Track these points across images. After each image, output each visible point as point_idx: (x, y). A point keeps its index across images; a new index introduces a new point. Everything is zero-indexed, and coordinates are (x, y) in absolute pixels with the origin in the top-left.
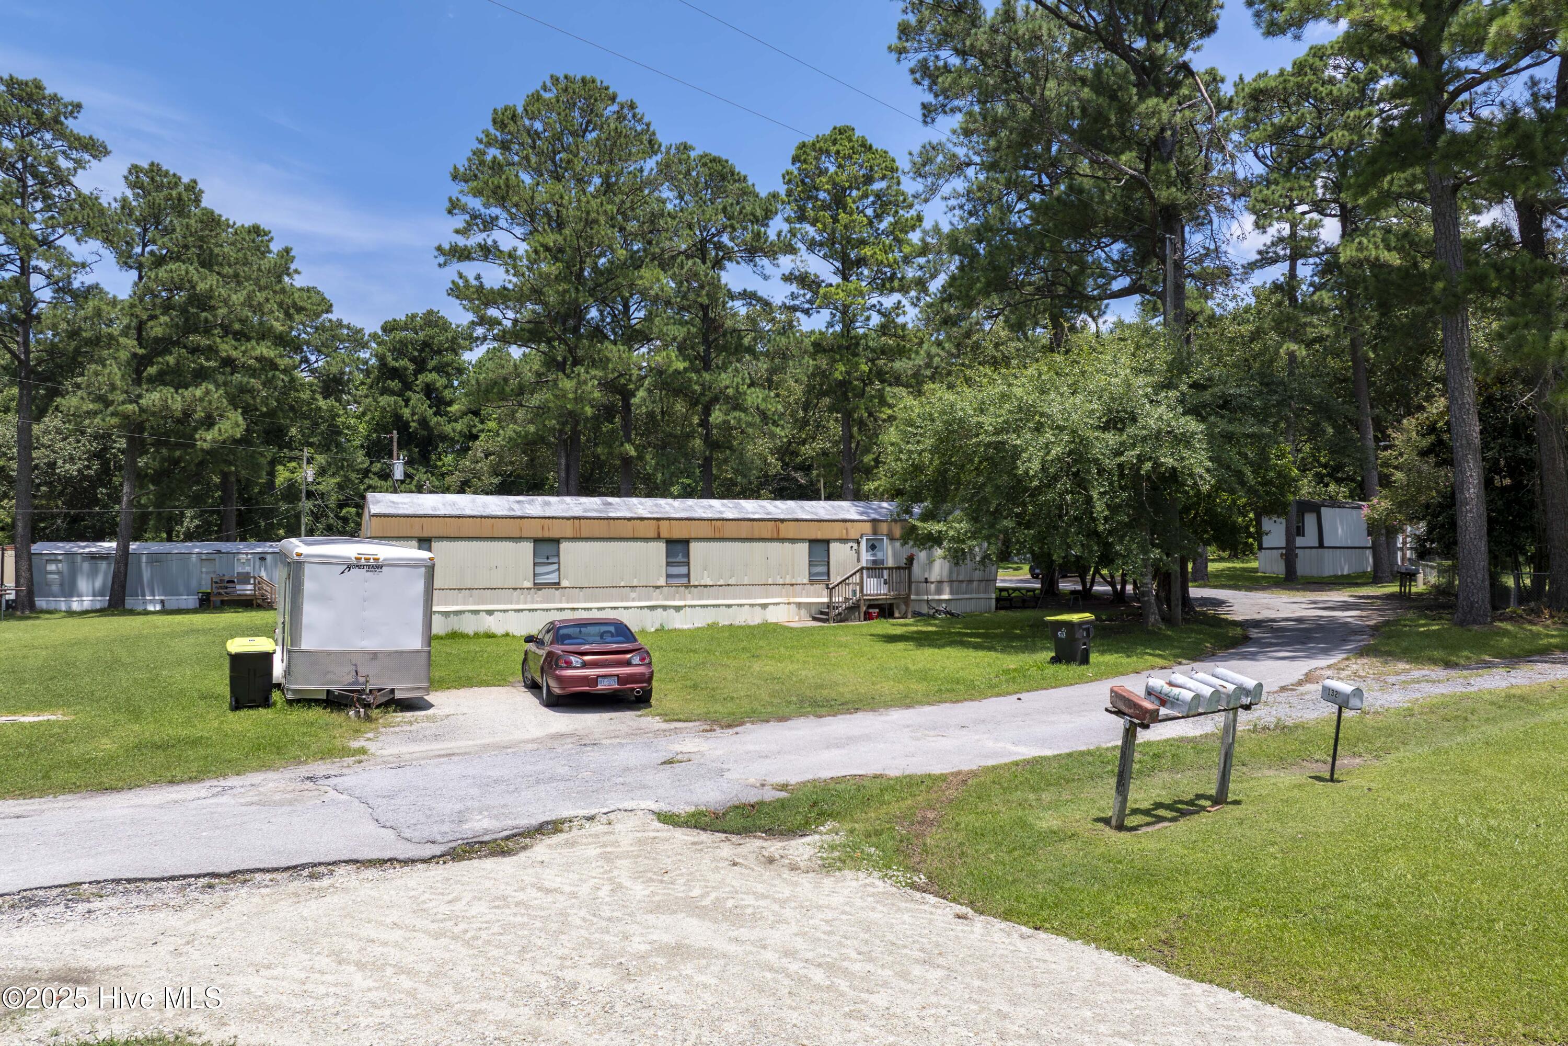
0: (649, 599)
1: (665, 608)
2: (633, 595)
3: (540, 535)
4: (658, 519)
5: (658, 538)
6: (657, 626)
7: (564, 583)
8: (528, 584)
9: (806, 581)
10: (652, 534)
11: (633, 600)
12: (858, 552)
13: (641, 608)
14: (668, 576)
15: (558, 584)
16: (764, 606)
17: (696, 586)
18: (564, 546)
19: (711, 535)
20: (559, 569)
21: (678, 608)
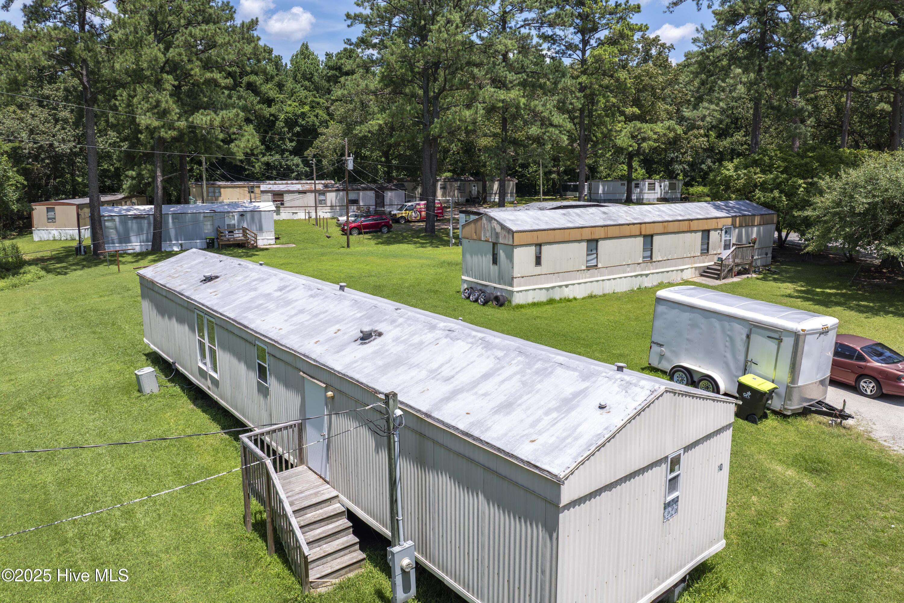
0: (635, 271)
1: (641, 275)
2: (628, 269)
3: (590, 238)
4: (641, 224)
5: (640, 235)
6: (638, 286)
7: (600, 265)
8: (584, 267)
9: (699, 254)
10: (638, 233)
11: (628, 272)
12: (721, 236)
13: (631, 277)
14: (644, 258)
15: (597, 266)
16: (682, 270)
17: (655, 262)
18: (600, 243)
19: (662, 232)
20: (597, 257)
21: (647, 275)
